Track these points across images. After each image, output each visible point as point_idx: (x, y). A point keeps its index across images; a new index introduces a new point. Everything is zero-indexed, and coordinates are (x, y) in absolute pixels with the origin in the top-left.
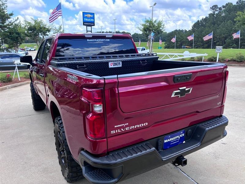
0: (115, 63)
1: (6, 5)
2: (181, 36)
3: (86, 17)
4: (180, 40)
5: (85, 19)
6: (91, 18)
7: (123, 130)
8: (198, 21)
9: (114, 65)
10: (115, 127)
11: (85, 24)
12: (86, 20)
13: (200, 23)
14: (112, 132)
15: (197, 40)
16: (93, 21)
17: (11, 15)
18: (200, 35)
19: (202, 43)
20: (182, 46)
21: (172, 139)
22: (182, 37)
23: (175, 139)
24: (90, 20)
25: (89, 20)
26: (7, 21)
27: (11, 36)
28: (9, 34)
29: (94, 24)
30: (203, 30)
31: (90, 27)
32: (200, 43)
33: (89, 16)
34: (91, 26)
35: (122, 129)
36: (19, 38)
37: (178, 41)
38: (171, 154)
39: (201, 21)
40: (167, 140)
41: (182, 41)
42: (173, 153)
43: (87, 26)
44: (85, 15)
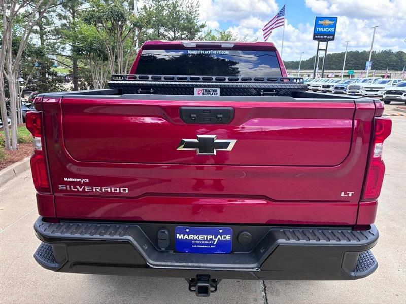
0: (206, 90)
1: (197, 12)
3: (321, 26)
5: (317, 28)
6: (330, 26)
7: (80, 189)
9: (204, 94)
10: (66, 179)
11: (316, 37)
12: (321, 30)
14: (60, 186)
16: (333, 31)
17: (203, 26)
21: (196, 237)
23: (204, 240)
24: (328, 30)
25: (325, 30)
26: (196, 36)
29: (334, 37)
33: (328, 22)
34: (327, 40)
35: (78, 187)
38: (176, 262)
40: (182, 235)
42: (180, 263)
43: (320, 40)
44: (320, 22)
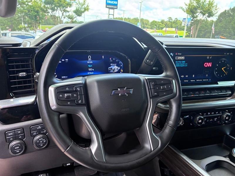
2: (205, 26)
4: (204, 30)
5: (108, 1)
8: (226, 11)
11: (107, 6)
13: (227, 13)
15: (223, 30)
16: (116, 3)
18: (228, 26)
19: (229, 34)
20: (206, 36)
22: (207, 27)
24: (113, 2)
27: (29, 14)
28: (27, 11)
29: (117, 7)
30: (231, 21)
31: (113, 10)
32: (226, 34)
36: (38, 16)
37: (201, 31)
39: (228, 11)
41: (207, 30)
43: (110, 8)
